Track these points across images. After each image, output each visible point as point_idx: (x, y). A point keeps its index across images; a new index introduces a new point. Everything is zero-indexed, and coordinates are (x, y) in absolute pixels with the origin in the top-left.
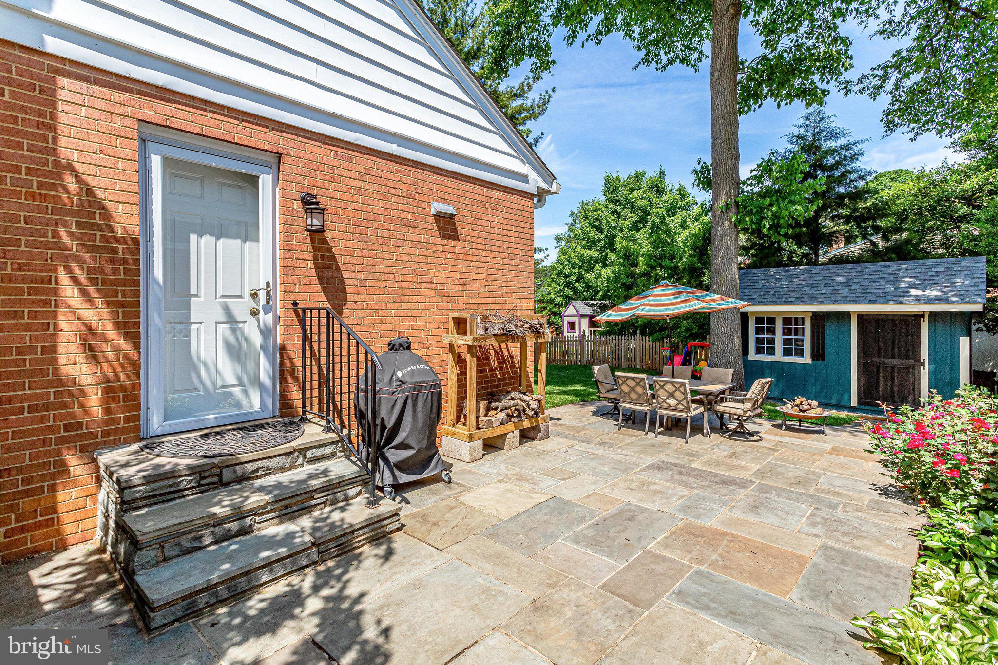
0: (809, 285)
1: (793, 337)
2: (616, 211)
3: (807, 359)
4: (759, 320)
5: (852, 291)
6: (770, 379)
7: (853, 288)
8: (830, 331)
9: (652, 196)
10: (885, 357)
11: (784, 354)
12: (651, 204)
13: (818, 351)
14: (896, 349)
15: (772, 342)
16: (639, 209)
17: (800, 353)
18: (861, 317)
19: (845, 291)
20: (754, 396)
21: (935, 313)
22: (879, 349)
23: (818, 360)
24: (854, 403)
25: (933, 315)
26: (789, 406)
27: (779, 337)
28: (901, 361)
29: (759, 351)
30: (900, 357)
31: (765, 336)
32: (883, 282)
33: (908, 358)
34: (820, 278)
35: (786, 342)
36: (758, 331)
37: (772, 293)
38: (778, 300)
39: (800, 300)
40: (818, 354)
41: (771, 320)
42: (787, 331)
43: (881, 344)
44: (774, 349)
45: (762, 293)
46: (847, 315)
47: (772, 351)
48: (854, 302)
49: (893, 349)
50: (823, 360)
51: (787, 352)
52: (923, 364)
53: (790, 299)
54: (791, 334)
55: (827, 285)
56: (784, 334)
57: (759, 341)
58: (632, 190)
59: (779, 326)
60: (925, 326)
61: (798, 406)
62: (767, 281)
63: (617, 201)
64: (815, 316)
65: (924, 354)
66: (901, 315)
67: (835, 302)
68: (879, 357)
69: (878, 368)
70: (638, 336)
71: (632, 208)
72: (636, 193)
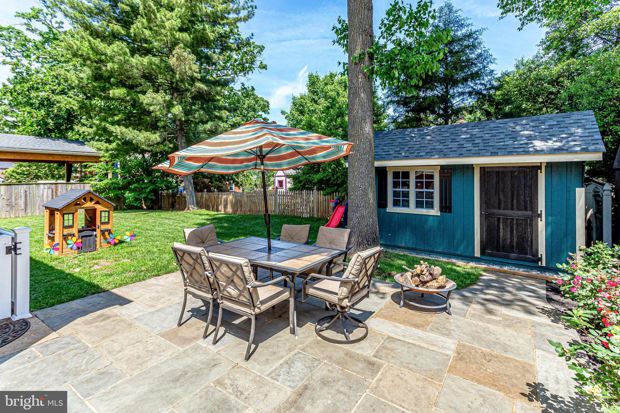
0: (438, 141)
1: (424, 190)
2: (314, 99)
3: (435, 212)
4: (396, 175)
5: (475, 145)
6: (378, 248)
7: (476, 142)
8: (456, 183)
9: (339, 89)
10: (504, 209)
11: (417, 207)
12: (338, 94)
13: (446, 203)
14: (515, 202)
15: (406, 195)
16: (330, 97)
17: (430, 205)
18: (484, 170)
19: (469, 145)
20: (351, 276)
21: (551, 163)
22: (500, 200)
23: (446, 212)
24: (477, 254)
25: (550, 166)
26: (409, 275)
27: (412, 191)
28: (520, 213)
29: (396, 203)
30: (518, 209)
31: (401, 189)
32: (502, 136)
33: (526, 209)
34: (448, 135)
35: (419, 195)
36: (395, 185)
37: (406, 149)
38: (410, 155)
39: (429, 155)
40: (446, 207)
41: (406, 175)
42: (418, 185)
43: (502, 197)
44: (408, 201)
45: (398, 149)
46: (471, 167)
47: (406, 204)
48: (478, 154)
49: (512, 200)
50: (450, 212)
51: (419, 204)
52: (540, 216)
53: (421, 154)
54: (423, 188)
55: (453, 141)
56: (417, 187)
57: (396, 194)
58: (326, 84)
59: (412, 180)
60: (542, 177)
61: (418, 275)
62: (404, 138)
63: (315, 92)
64: (444, 169)
65: (542, 206)
66: (520, 167)
67: (461, 155)
68: (499, 209)
69: (499, 219)
70: (315, 191)
71: (326, 98)
72: (329, 87)
